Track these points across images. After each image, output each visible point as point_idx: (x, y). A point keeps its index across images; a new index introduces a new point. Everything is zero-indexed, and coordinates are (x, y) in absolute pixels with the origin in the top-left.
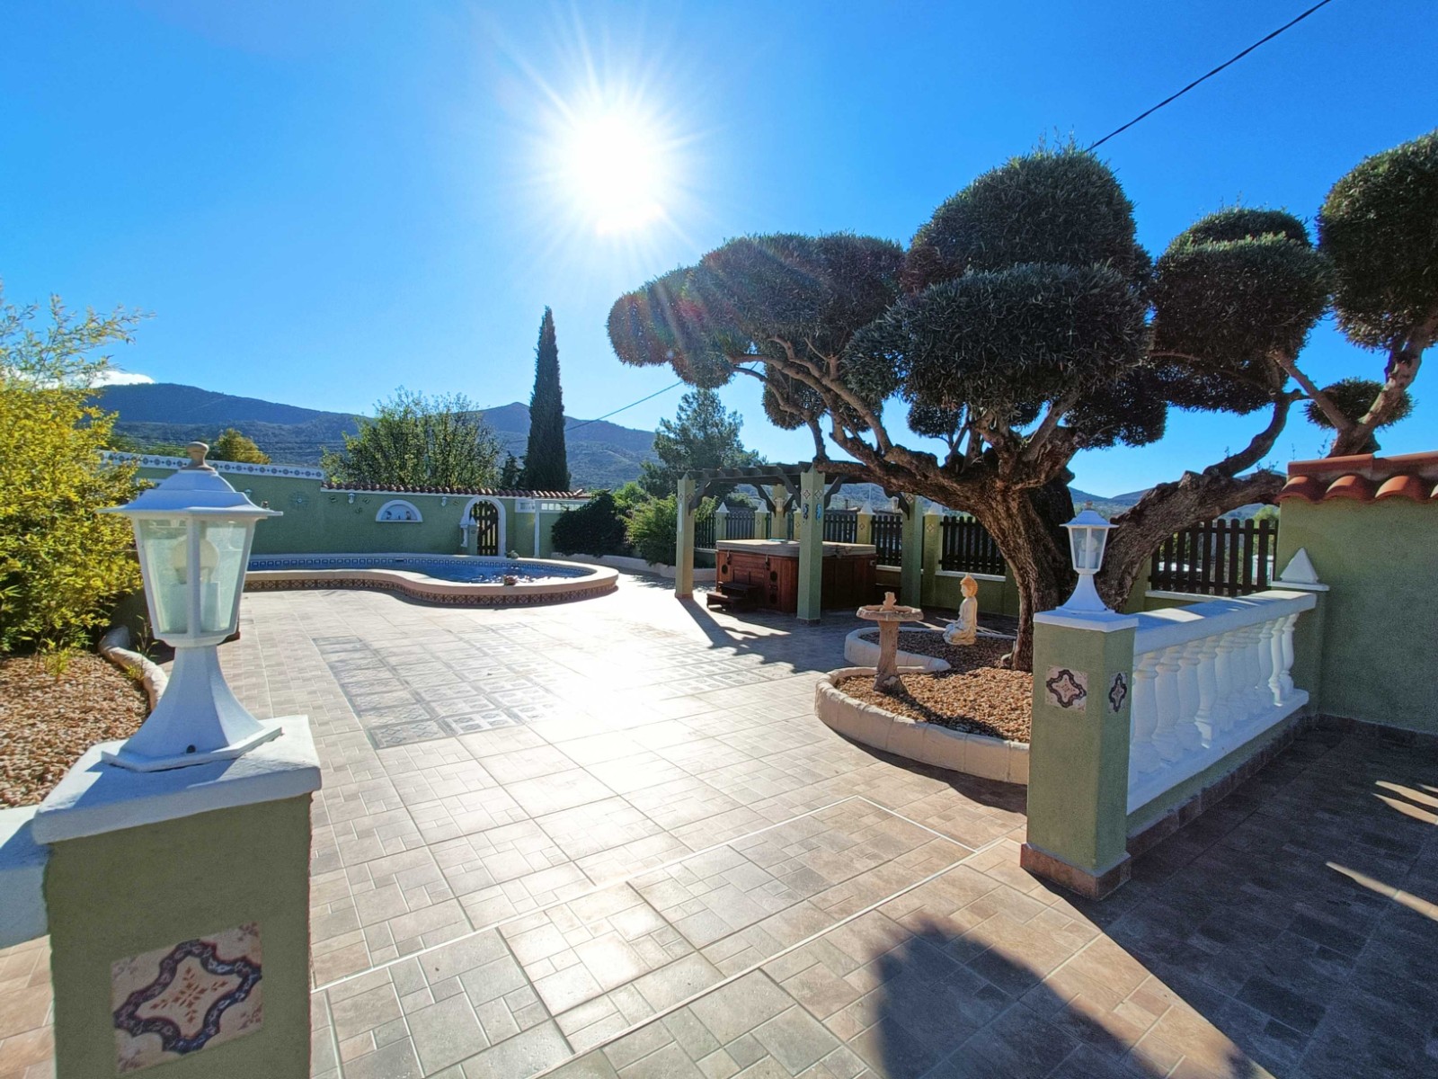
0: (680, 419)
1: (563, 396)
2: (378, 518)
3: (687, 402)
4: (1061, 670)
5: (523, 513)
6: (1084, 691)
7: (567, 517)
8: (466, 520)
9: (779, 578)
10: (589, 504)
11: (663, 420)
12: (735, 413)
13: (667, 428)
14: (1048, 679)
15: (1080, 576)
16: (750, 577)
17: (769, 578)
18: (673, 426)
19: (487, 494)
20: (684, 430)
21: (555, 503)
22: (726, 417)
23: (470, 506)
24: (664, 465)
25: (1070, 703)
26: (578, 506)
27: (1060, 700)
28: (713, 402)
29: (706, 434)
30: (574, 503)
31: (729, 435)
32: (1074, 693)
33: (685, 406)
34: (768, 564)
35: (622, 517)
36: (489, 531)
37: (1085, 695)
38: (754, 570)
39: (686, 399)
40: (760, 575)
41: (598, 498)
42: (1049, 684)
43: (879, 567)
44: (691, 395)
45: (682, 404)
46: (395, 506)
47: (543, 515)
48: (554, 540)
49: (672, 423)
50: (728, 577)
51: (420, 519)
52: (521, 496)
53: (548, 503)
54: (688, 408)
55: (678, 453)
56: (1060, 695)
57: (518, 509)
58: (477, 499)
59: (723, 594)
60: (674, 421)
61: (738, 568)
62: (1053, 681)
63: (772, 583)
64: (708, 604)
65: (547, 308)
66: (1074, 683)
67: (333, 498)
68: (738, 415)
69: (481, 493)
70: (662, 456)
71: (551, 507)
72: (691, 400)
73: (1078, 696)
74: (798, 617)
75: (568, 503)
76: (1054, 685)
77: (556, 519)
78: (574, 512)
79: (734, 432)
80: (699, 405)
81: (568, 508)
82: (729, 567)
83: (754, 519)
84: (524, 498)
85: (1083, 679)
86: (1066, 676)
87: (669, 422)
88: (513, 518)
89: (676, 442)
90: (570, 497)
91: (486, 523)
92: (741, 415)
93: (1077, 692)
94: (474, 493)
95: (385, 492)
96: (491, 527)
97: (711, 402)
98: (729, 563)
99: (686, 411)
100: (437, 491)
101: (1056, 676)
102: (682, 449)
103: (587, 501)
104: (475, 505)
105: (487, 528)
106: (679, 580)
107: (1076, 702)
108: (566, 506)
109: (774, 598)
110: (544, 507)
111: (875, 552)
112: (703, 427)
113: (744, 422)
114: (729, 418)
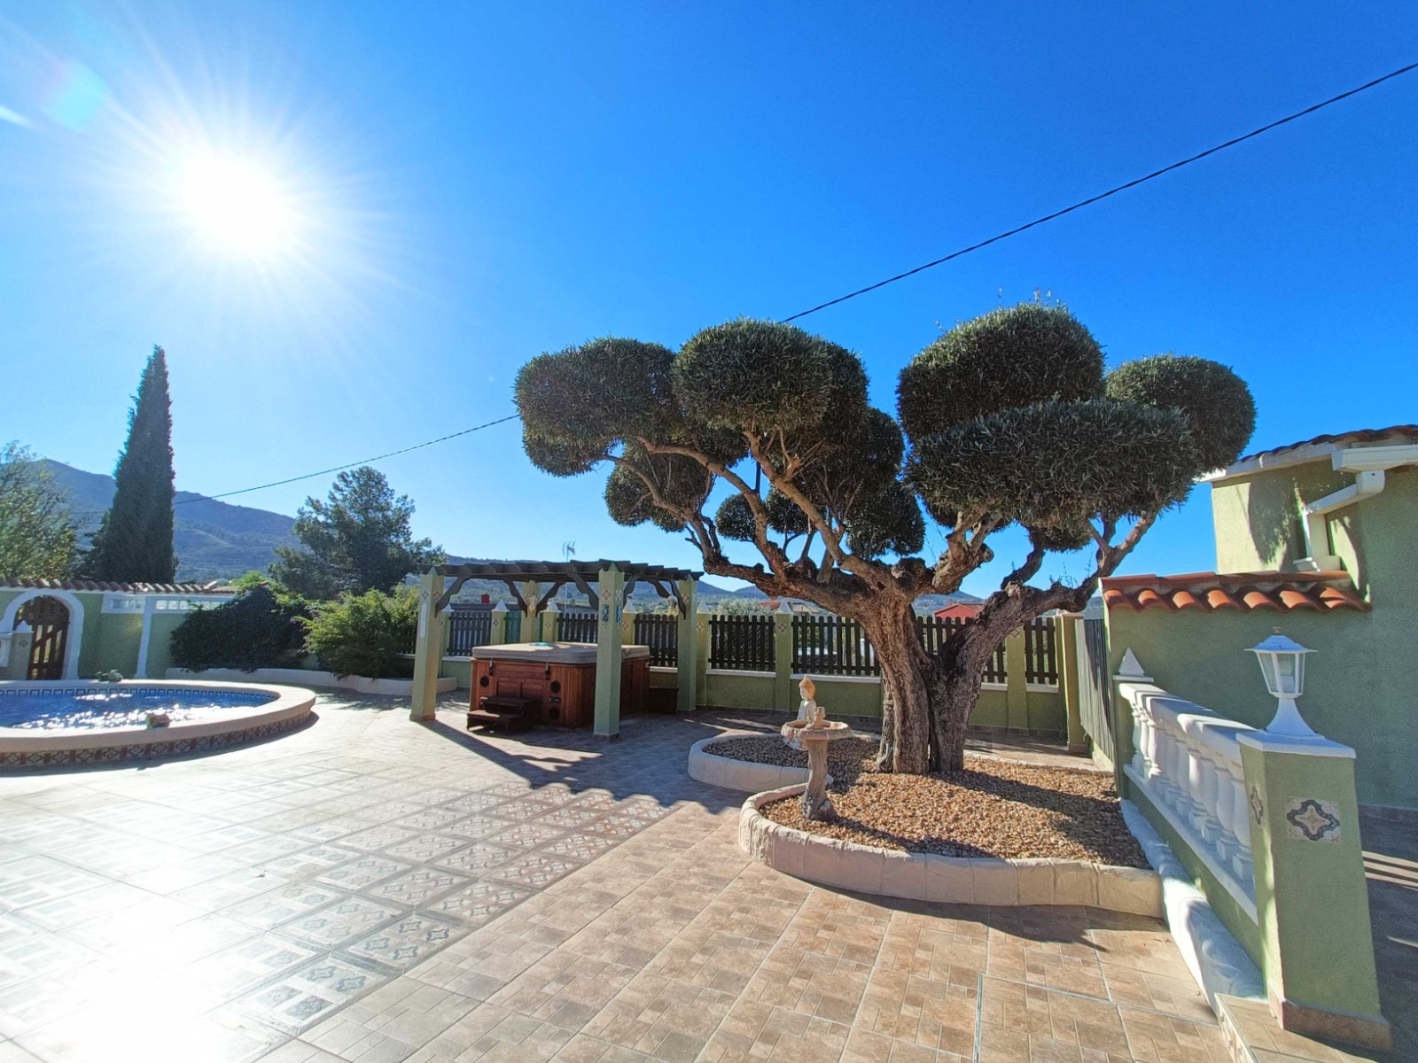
0: (333, 498)
1: (174, 460)
3: (345, 481)
4: (1305, 800)
5: (118, 615)
6: (1337, 821)
7: (199, 617)
9: (562, 689)
10: (236, 600)
11: (310, 499)
12: (405, 497)
13: (315, 508)
14: (1288, 811)
15: (1280, 701)
16: (521, 689)
17: (549, 689)
18: (324, 506)
19: (53, 586)
20: (339, 513)
21: (176, 599)
22: (393, 502)
23: (17, 604)
24: (309, 551)
25: (1319, 835)
26: (215, 605)
27: (1307, 832)
28: (379, 483)
29: (367, 518)
30: (211, 600)
31: (397, 521)
32: (1323, 824)
33: (342, 485)
34: (548, 673)
35: (300, 618)
36: (49, 642)
37: (1338, 825)
38: (528, 681)
39: (343, 477)
40: (537, 687)
41: (248, 593)
42: (1291, 816)
43: (654, 668)
44: (350, 474)
45: (338, 483)
47: (158, 617)
48: (173, 650)
49: (322, 503)
50: (491, 690)
52: (115, 589)
53: (165, 599)
54: (344, 488)
55: (330, 538)
56: (1306, 827)
57: (107, 608)
58: (33, 594)
59: (488, 711)
60: (325, 501)
61: (504, 679)
62: (1295, 813)
63: (554, 695)
64: (468, 727)
65: (157, 348)
66: (1323, 813)
68: (408, 500)
69: (40, 586)
70: (306, 539)
71: (173, 605)
72: (351, 479)
73: (1329, 827)
74: (595, 733)
75: (201, 600)
76: (1297, 818)
78: (209, 613)
79: (403, 517)
80: (360, 486)
81: (201, 606)
82: (491, 678)
83: (490, 619)
84: (119, 592)
85: (1333, 809)
86: (1311, 807)
87: (318, 501)
88: (98, 625)
89: (327, 526)
90: (197, 591)
91: (45, 630)
92: (412, 501)
93: (1327, 822)
94: (26, 585)
96: (53, 635)
97: (376, 484)
98: (491, 674)
99: (341, 490)
101: (1298, 807)
102: (336, 534)
103: (231, 597)
104: (28, 603)
105: (45, 636)
106: (417, 698)
107: (1327, 834)
108: (198, 603)
109: (555, 713)
110: (161, 605)
111: (648, 653)
112: (365, 510)
113: (416, 508)
114: (397, 502)
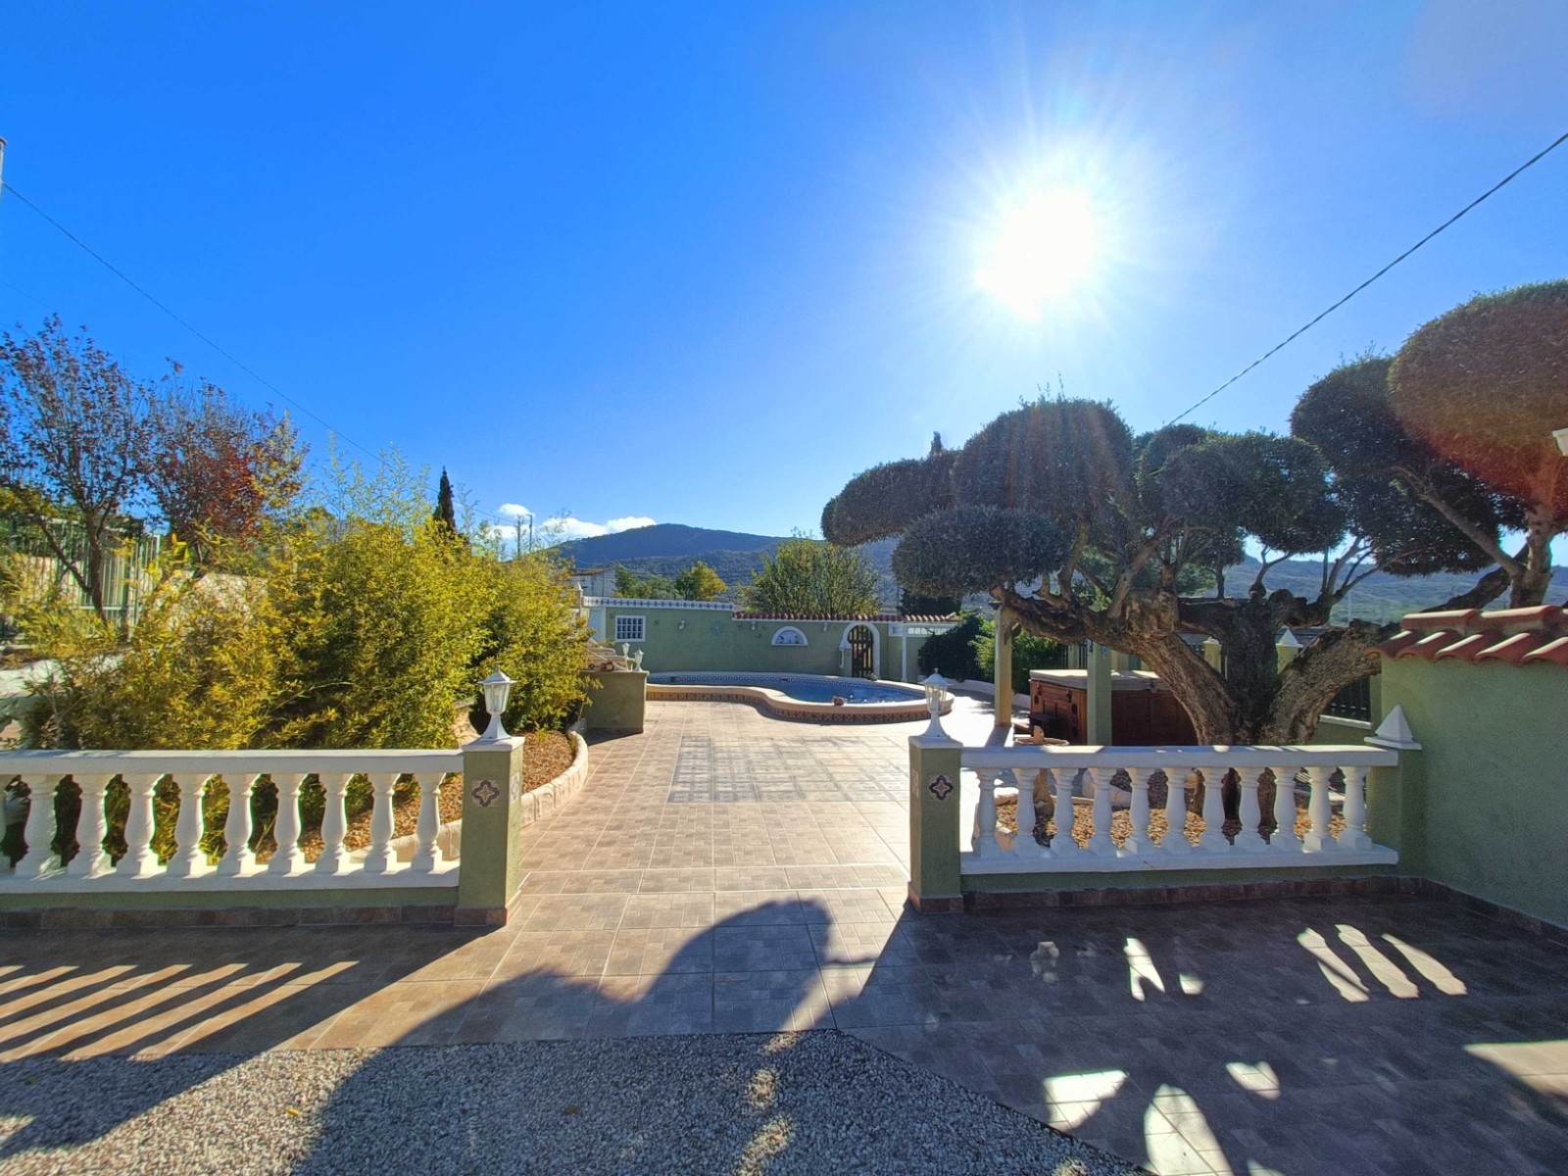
2: (773, 643)
5: (894, 636)
7: (933, 640)
8: (845, 644)
9: (1078, 711)
10: (956, 628)
19: (863, 619)
21: (921, 627)
23: (848, 630)
26: (944, 631)
30: (943, 627)
34: (1069, 696)
36: (865, 654)
41: (965, 622)
46: (788, 631)
47: (910, 638)
48: (920, 662)
50: (1039, 708)
51: (806, 643)
52: (893, 620)
53: (915, 627)
57: (889, 633)
58: (854, 623)
61: (1047, 699)
63: (1073, 715)
65: (937, 432)
67: (740, 626)
69: (857, 619)
71: (918, 631)
75: (938, 627)
77: (924, 642)
78: (941, 636)
81: (935, 632)
82: (1040, 697)
84: (896, 622)
88: (888, 643)
90: (939, 621)
91: (862, 647)
94: (851, 619)
95: (779, 620)
96: (866, 650)
98: (1041, 693)
100: (820, 618)
103: (953, 625)
104: (852, 630)
105: (863, 651)
108: (936, 629)
110: (911, 631)
